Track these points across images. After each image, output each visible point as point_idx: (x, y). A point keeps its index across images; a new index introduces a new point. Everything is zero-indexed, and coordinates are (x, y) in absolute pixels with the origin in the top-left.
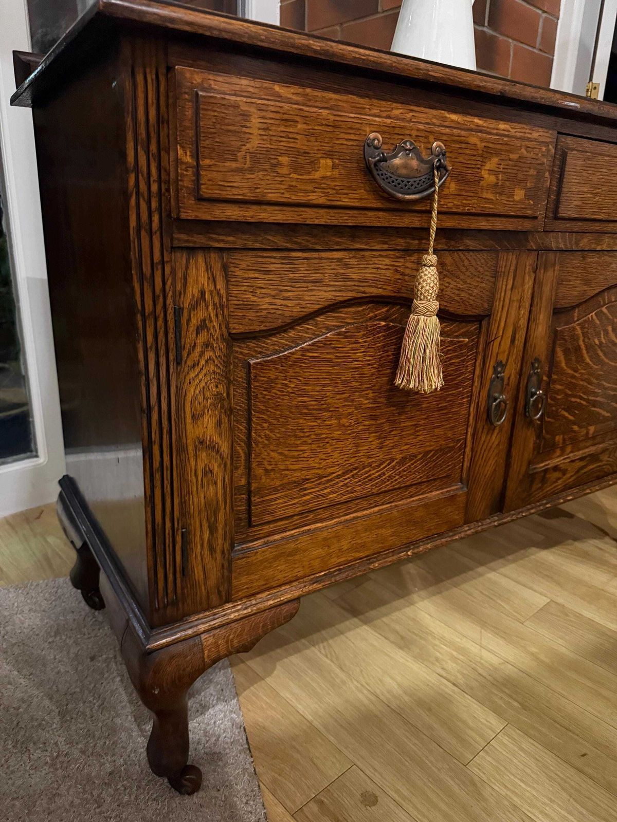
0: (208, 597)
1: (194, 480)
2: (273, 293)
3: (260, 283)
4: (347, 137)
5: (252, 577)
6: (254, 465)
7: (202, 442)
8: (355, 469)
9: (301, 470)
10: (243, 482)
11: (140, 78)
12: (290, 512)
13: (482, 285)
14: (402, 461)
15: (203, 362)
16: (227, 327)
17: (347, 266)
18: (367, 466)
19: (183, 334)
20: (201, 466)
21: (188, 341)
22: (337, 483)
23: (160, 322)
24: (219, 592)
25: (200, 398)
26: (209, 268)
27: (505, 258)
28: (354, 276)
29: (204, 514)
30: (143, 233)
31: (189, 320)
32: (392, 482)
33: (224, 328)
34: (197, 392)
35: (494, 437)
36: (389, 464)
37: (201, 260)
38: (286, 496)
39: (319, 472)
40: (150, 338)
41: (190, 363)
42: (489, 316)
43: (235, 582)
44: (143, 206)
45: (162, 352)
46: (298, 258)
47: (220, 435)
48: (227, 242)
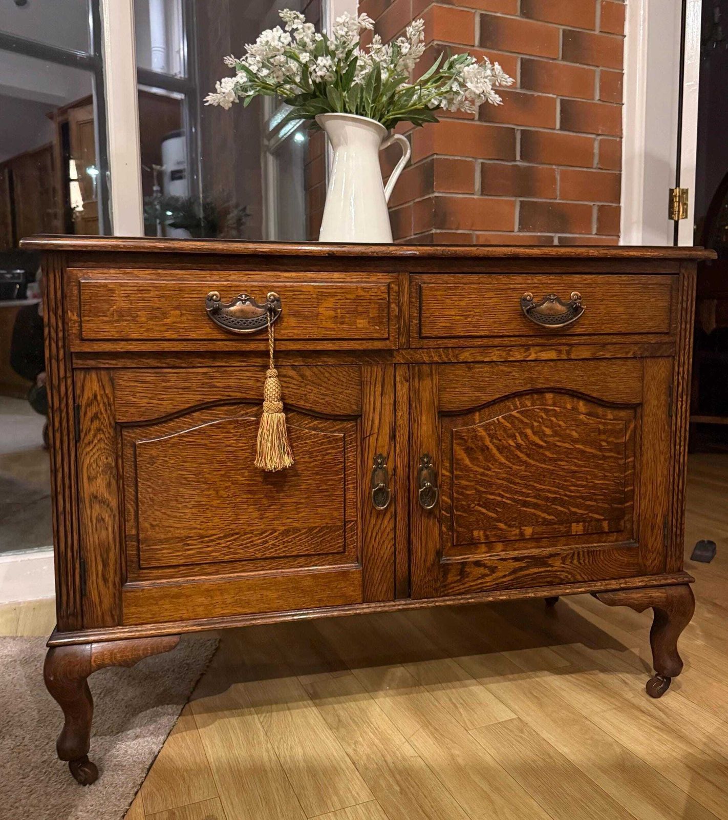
0: (103, 617)
1: (90, 524)
2: (150, 395)
3: (139, 389)
4: (191, 296)
5: (140, 609)
6: (141, 520)
7: (96, 497)
8: (237, 534)
9: (184, 528)
10: (134, 532)
11: (51, 276)
12: (175, 562)
13: (347, 391)
14: (286, 533)
15: (96, 441)
16: (114, 418)
17: (211, 377)
18: (248, 533)
19: (82, 421)
20: (95, 515)
21: (85, 427)
22: (219, 544)
23: (64, 414)
24: (112, 616)
25: (94, 466)
26: (100, 380)
27: (369, 370)
28: (218, 384)
29: (98, 552)
30: (54, 361)
31: (85, 413)
32: (276, 550)
33: (111, 418)
34: (92, 461)
35: (386, 522)
36: (271, 534)
37: (94, 376)
38: (169, 548)
39: (201, 531)
40: (57, 424)
41: (86, 441)
42: (361, 416)
43: (125, 611)
44: (54, 345)
45: (65, 433)
46: (169, 373)
47: (110, 493)
48: (111, 364)
